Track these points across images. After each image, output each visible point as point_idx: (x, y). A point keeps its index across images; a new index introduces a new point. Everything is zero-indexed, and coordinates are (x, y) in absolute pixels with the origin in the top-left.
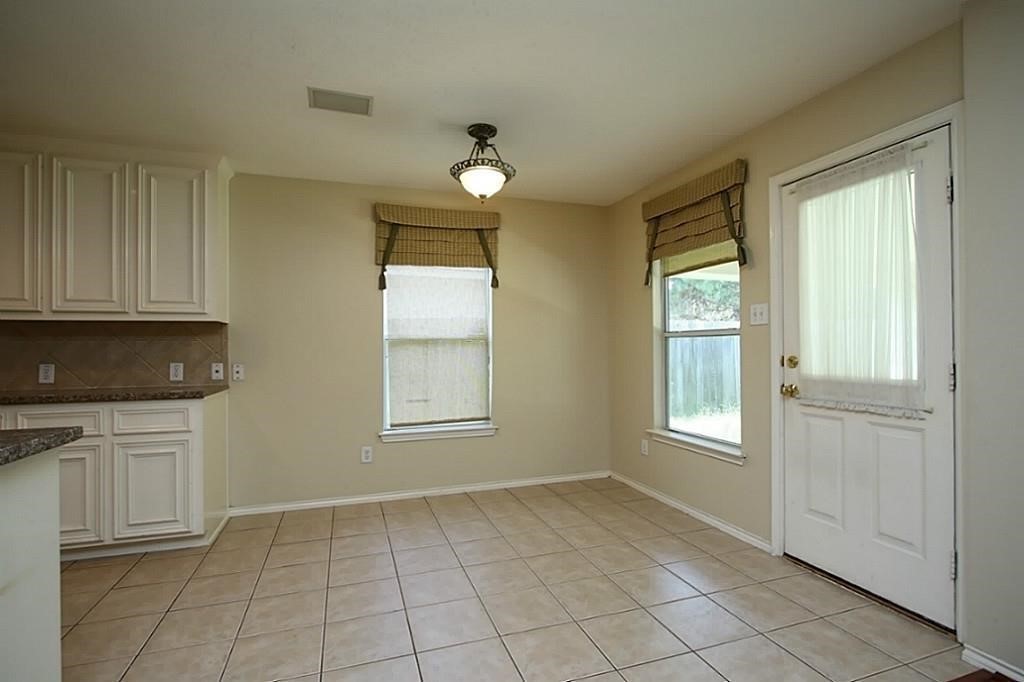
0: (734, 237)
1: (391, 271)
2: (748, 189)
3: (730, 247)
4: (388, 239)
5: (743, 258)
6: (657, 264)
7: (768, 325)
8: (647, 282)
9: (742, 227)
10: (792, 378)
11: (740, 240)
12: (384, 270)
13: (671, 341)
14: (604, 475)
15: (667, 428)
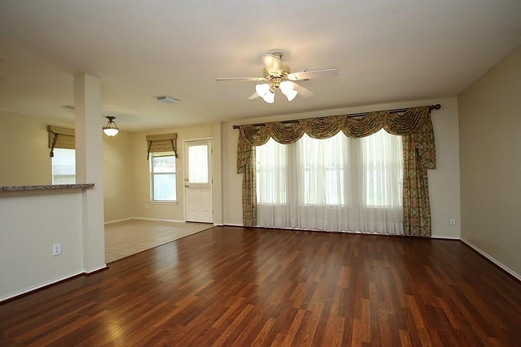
0: (174, 150)
1: (55, 151)
2: (177, 140)
3: (173, 153)
4: (54, 139)
5: (176, 156)
6: (150, 154)
7: (182, 172)
8: (148, 159)
9: (176, 149)
10: (187, 184)
11: (175, 152)
12: (53, 150)
13: (155, 175)
14: (131, 218)
15: (153, 200)
